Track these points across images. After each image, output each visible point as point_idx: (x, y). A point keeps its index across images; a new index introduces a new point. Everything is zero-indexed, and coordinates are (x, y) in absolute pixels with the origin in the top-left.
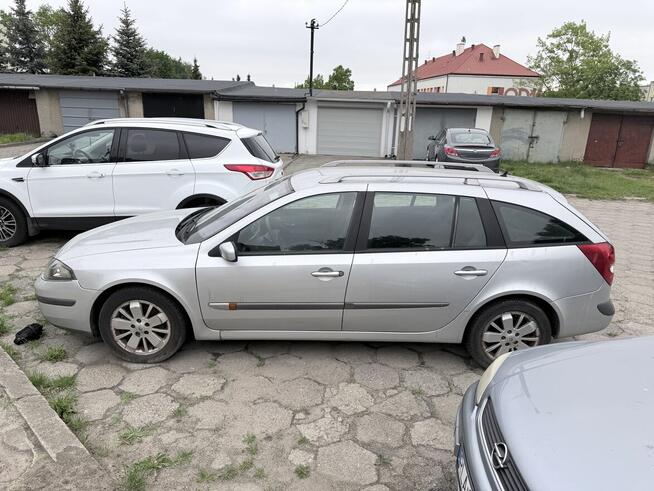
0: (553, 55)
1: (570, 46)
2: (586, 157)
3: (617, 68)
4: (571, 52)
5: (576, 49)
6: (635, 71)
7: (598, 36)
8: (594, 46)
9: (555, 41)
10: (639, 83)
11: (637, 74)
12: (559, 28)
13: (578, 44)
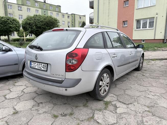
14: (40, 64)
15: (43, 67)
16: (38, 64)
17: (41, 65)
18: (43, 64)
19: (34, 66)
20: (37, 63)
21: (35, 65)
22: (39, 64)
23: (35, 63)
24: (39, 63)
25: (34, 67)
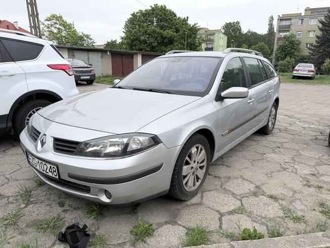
0: (49, 29)
1: (58, 26)
2: (113, 73)
3: (83, 38)
4: (59, 29)
5: (60, 27)
6: (91, 39)
7: (68, 22)
8: (68, 27)
9: (49, 23)
10: (94, 44)
11: (92, 41)
12: (49, 16)
13: (60, 25)
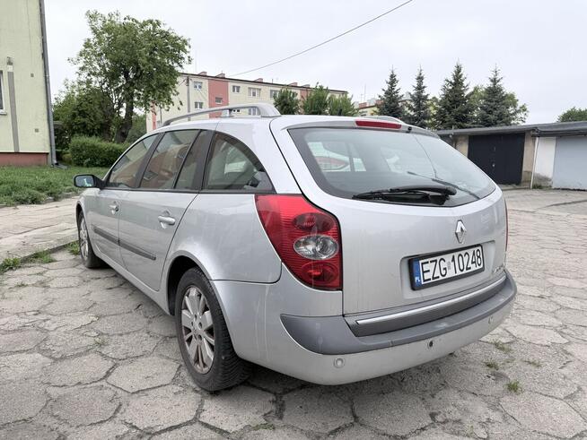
14: (463, 253)
15: (473, 263)
16: (453, 260)
17: (466, 258)
18: (470, 252)
19: (436, 275)
20: (451, 256)
21: (443, 265)
22: (460, 255)
23: (438, 258)
24: (456, 254)
25: (441, 278)
